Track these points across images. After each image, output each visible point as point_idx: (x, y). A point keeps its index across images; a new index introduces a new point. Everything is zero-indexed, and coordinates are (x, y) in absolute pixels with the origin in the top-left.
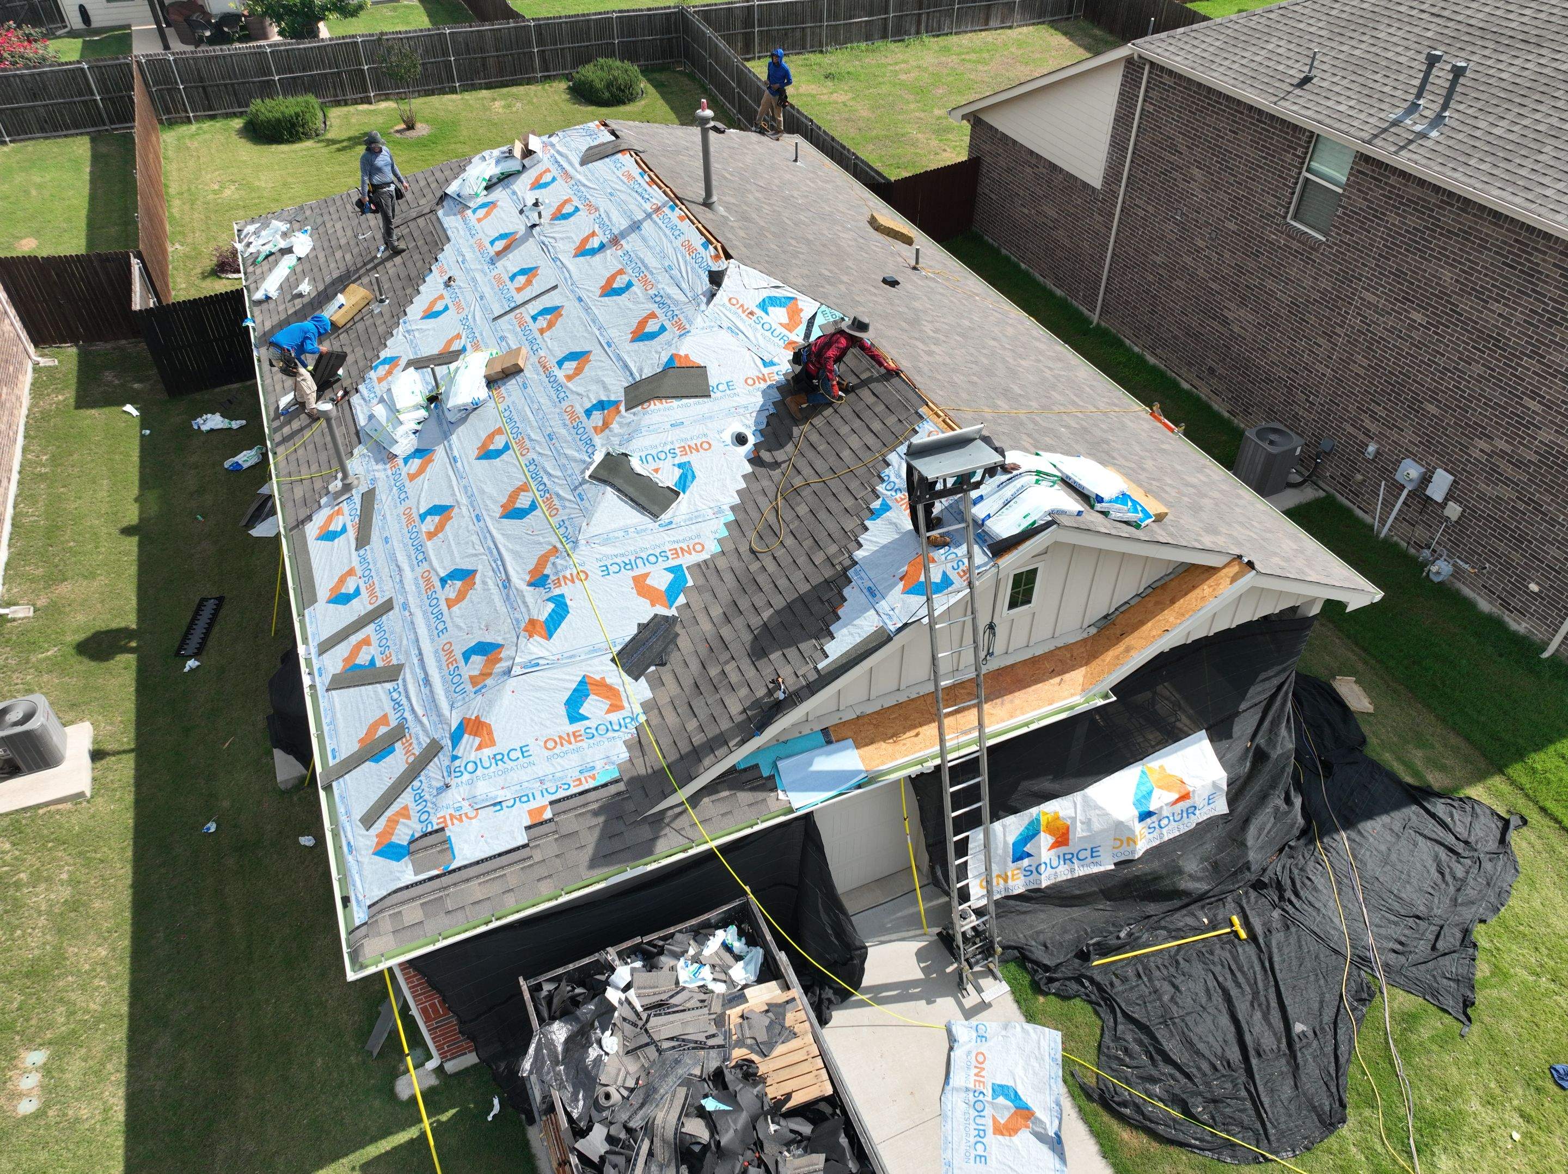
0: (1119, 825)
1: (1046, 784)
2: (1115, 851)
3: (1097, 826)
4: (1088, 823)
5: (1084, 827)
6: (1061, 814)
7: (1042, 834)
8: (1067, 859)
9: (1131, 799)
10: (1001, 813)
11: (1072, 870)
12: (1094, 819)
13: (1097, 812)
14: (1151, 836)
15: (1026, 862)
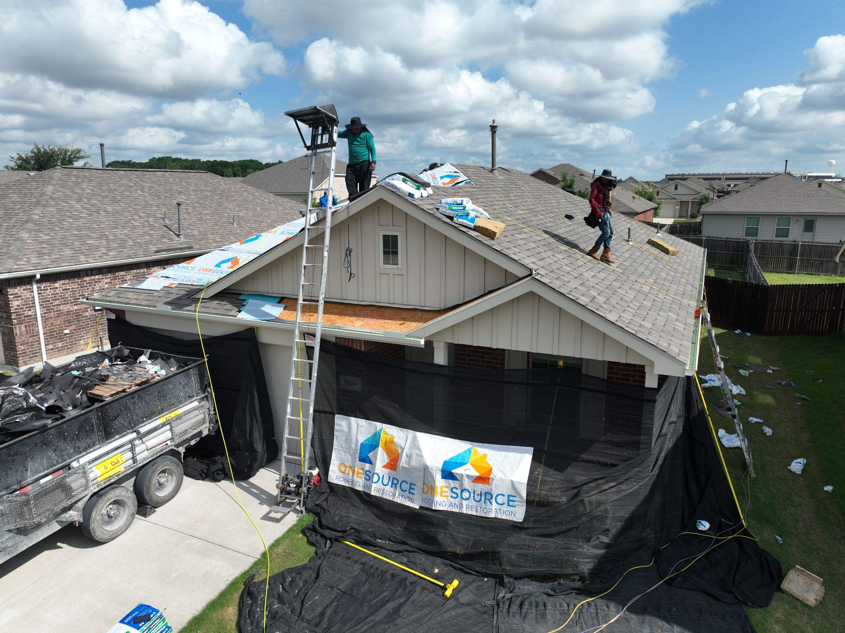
0: (426, 468)
1: (391, 409)
2: (425, 496)
3: (414, 463)
4: (409, 457)
5: (407, 459)
6: (396, 440)
7: (380, 447)
8: (394, 482)
9: (447, 458)
10: (358, 413)
11: (395, 495)
12: (414, 457)
13: (417, 452)
14: (453, 500)
15: (367, 466)
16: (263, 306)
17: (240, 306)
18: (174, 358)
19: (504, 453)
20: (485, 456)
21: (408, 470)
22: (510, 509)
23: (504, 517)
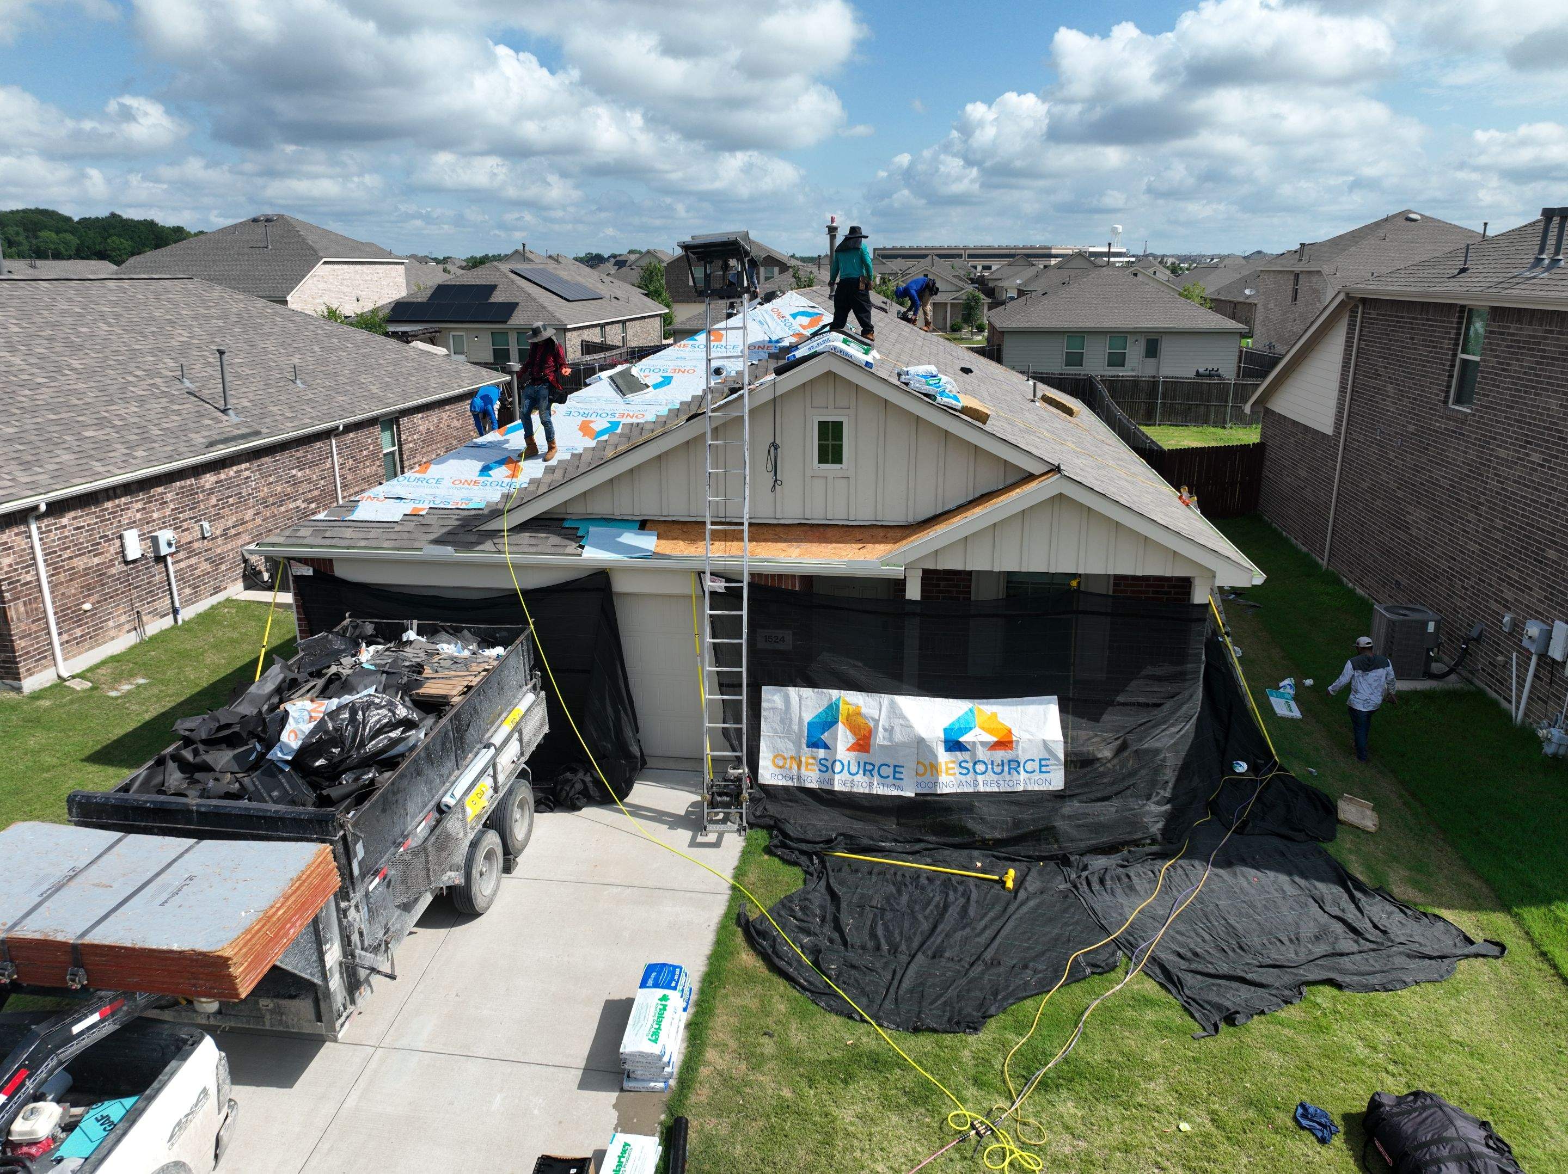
0: (920, 742)
1: (851, 670)
2: (920, 779)
3: (899, 736)
4: (890, 731)
5: (887, 734)
6: (863, 710)
7: (840, 725)
8: (868, 769)
9: (946, 723)
10: (798, 680)
11: (871, 785)
12: (897, 729)
13: (901, 721)
14: (963, 778)
15: (821, 753)
16: (619, 536)
17: (578, 538)
18: (469, 629)
19: (1019, 707)
20: (994, 715)
21: (892, 749)
22: (1043, 776)
23: (1036, 788)
